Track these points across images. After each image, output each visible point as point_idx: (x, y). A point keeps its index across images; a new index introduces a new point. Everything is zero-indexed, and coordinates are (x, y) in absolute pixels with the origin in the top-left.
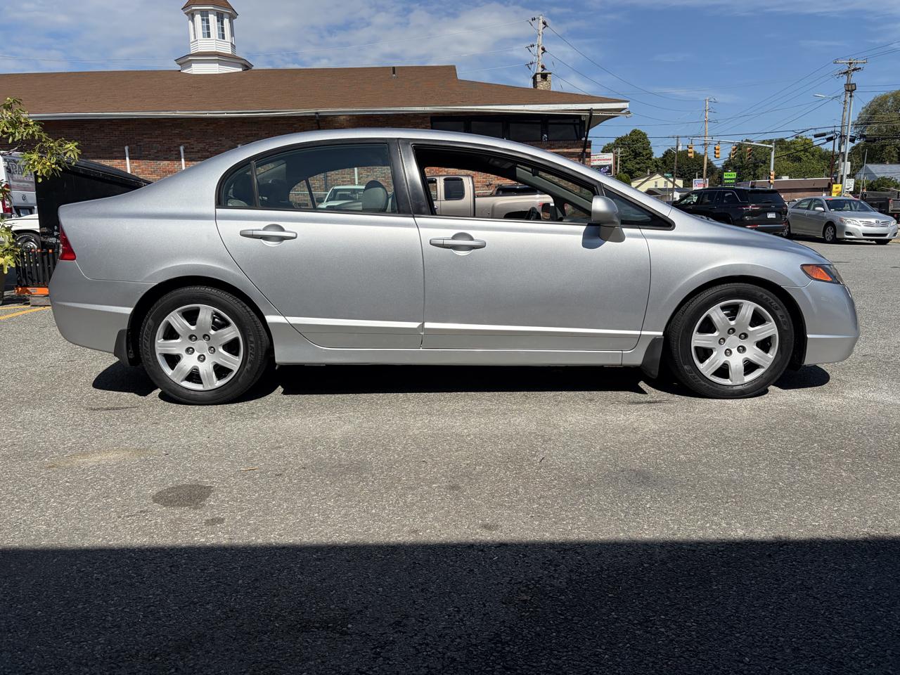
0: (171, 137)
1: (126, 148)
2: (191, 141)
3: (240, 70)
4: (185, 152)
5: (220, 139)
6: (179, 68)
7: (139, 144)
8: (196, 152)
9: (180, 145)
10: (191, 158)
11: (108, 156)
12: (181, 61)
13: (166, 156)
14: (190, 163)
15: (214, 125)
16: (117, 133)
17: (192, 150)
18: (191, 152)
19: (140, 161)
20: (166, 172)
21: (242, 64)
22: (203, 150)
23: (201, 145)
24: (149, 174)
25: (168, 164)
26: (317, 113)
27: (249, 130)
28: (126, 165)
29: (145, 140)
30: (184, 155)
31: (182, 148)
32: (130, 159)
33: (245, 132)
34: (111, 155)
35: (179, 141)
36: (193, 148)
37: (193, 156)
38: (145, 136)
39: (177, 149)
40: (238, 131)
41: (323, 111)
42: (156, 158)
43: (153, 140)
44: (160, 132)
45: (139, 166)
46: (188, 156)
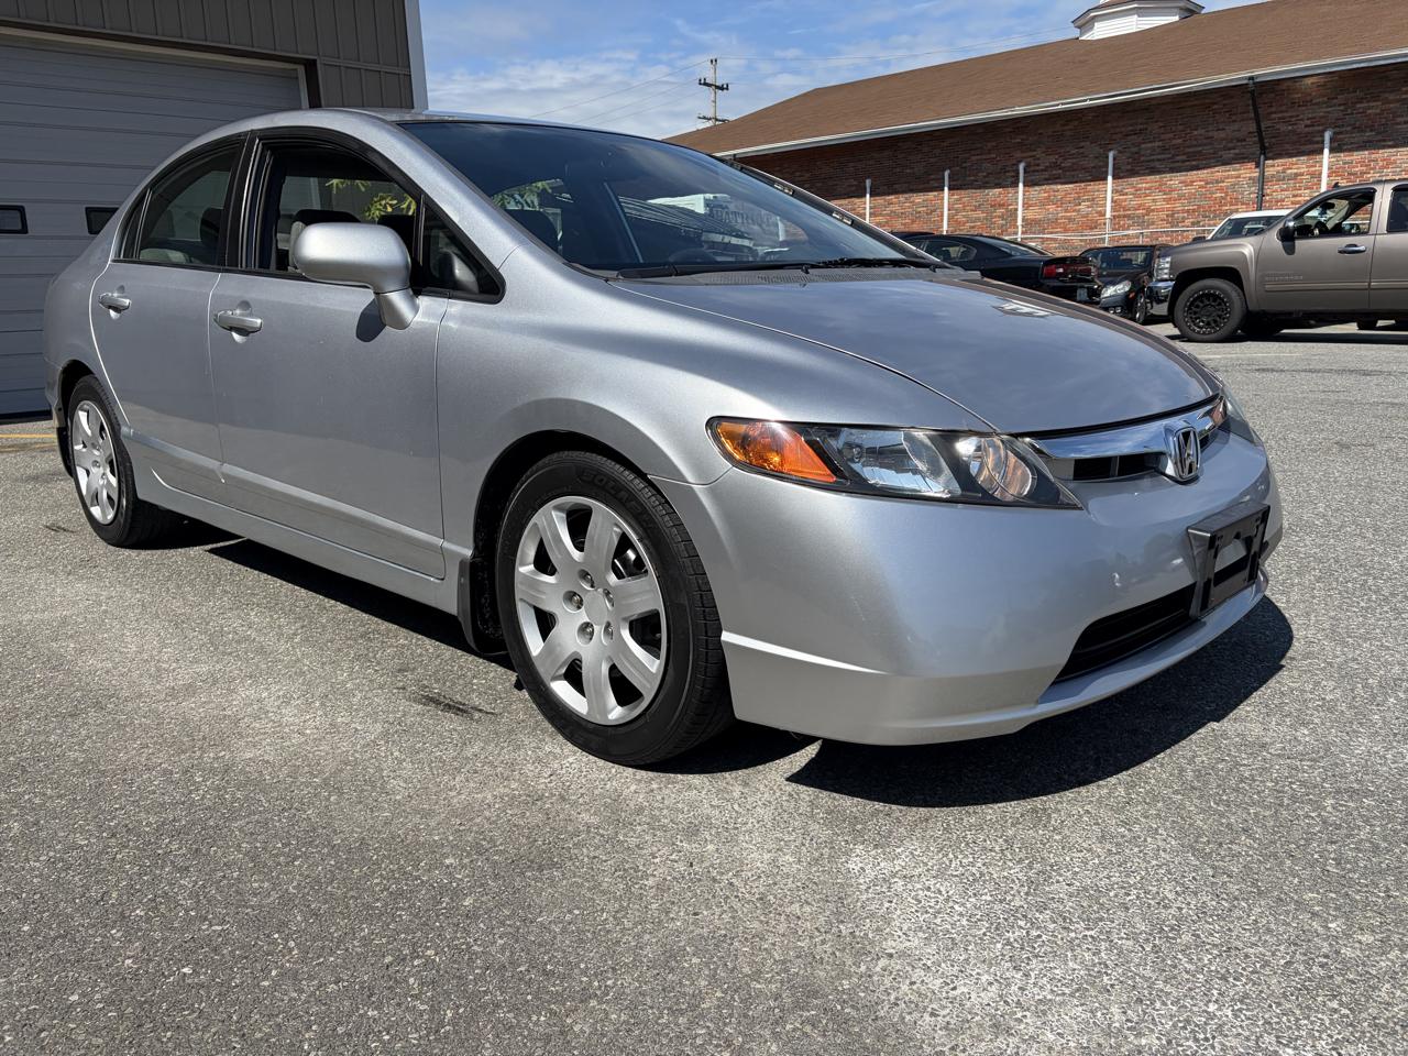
0: (1008, 151)
1: (947, 173)
2: (1038, 153)
3: (1176, 18)
4: (1025, 172)
5: (1082, 144)
6: (1075, 33)
7: (964, 165)
8: (1042, 170)
9: (1020, 161)
10: (1032, 181)
11: (922, 186)
12: (1079, 23)
13: (997, 181)
14: (1031, 189)
15: (1076, 123)
16: (937, 151)
17: (1037, 168)
18: (1034, 171)
19: (963, 192)
20: (995, 205)
21: (1181, 9)
22: (1056, 165)
23: (1053, 159)
24: (972, 210)
25: (1000, 193)
26: (1251, 78)
27: (1131, 125)
28: (942, 199)
29: (974, 158)
30: (1024, 177)
31: (1021, 167)
32: (950, 189)
33: (1123, 129)
34: (926, 185)
35: (1018, 155)
36: (1038, 165)
37: (1036, 177)
38: (973, 152)
39: (1015, 168)
40: (1113, 127)
41: (1265, 72)
42: (985, 185)
43: (984, 157)
44: (994, 144)
45: (960, 199)
46: (1030, 178)
